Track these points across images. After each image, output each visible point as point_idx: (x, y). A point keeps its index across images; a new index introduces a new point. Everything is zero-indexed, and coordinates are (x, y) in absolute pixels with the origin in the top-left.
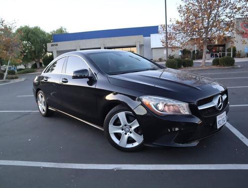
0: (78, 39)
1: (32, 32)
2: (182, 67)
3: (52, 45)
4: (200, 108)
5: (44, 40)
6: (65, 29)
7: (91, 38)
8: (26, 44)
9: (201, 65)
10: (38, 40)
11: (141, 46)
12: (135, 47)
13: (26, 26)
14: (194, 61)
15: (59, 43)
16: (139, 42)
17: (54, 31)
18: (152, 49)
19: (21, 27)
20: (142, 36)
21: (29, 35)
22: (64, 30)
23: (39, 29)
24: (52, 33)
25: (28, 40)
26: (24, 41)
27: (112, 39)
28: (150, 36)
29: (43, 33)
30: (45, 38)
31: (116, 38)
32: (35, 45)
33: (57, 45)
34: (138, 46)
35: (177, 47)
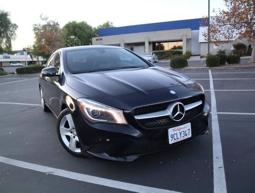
0: (123, 33)
1: (79, 27)
2: (226, 63)
3: (97, 40)
4: (137, 117)
5: (90, 35)
6: (112, 23)
7: (135, 32)
8: (73, 39)
9: (249, 62)
10: (84, 34)
11: (188, 40)
12: (182, 41)
13: (74, 22)
14: (241, 58)
15: (103, 38)
16: (186, 35)
17: (100, 26)
18: (200, 43)
19: (69, 22)
20: (190, 29)
21: (76, 30)
22: (110, 24)
23: (86, 24)
24: (99, 27)
25: (75, 35)
26: (71, 35)
27: (157, 32)
28: (199, 29)
29: (90, 28)
30: (91, 32)
31: (161, 32)
32: (81, 40)
33: (101, 39)
34: (185, 40)
35: (222, 42)
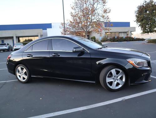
11: (41, 36)
12: (37, 36)
16: (40, 33)
20: (42, 29)
28: (46, 29)
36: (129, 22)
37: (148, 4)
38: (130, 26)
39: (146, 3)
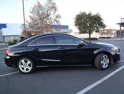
36: (68, 26)
37: (82, 14)
38: (68, 29)
39: (81, 13)
